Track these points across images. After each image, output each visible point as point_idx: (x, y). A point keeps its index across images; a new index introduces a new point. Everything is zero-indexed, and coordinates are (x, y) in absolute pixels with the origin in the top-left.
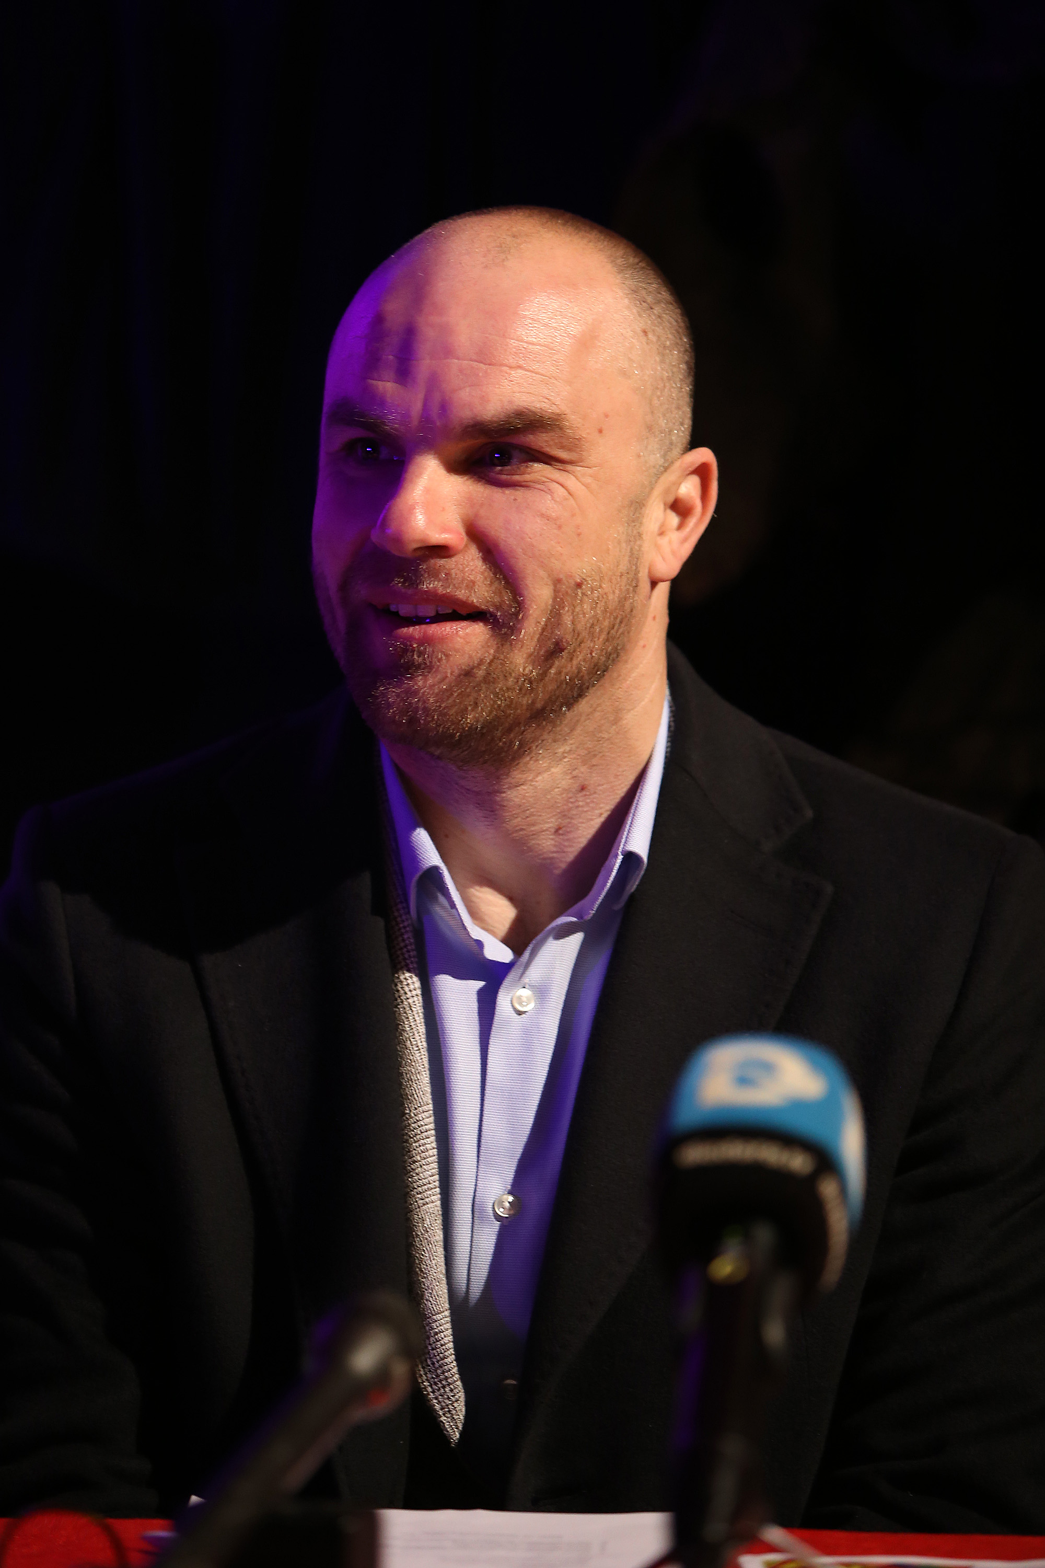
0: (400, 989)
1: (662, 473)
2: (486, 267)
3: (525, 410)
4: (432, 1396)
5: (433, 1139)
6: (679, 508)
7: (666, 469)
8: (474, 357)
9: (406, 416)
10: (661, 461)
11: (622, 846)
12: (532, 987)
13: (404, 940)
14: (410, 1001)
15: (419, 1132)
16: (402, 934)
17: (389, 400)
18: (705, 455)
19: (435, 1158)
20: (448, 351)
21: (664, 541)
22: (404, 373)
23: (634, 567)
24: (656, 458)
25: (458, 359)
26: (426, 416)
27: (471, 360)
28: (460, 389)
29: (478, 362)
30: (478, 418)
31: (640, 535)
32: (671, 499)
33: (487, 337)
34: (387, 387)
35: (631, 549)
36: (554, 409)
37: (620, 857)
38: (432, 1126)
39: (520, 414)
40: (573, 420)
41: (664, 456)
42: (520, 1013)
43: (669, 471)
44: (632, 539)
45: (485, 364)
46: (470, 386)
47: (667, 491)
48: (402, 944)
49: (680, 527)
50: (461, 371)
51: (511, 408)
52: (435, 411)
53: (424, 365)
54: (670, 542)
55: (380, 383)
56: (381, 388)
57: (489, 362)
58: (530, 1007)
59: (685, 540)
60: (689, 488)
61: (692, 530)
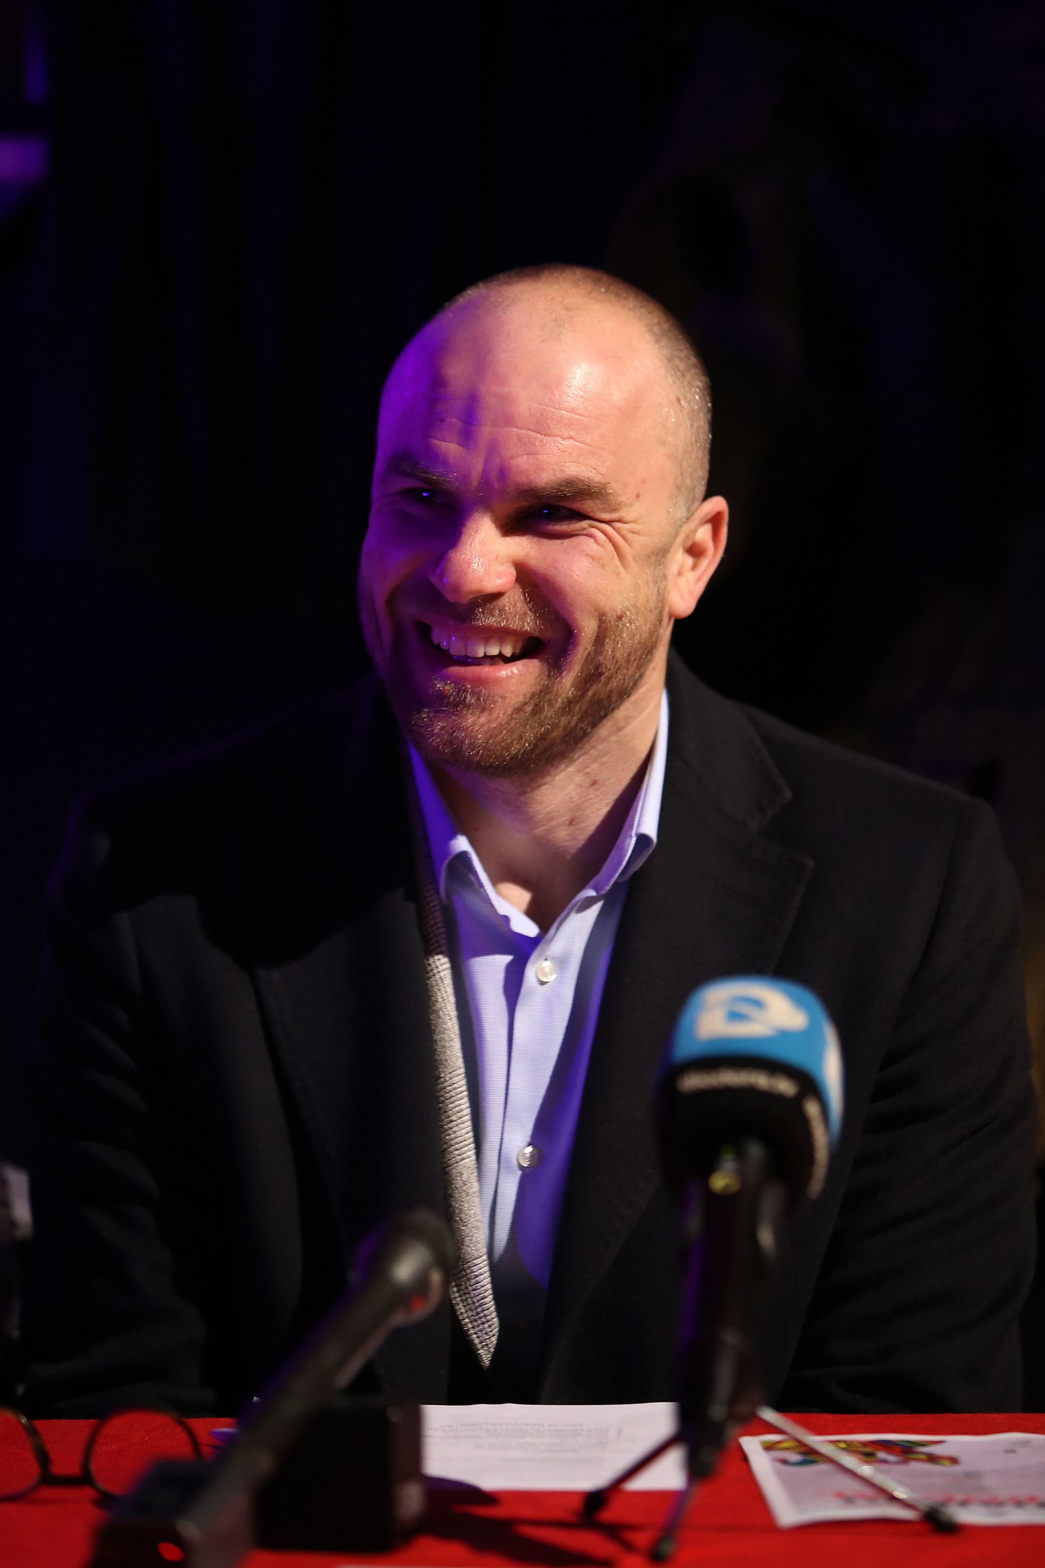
0: (432, 964)
1: (684, 523)
2: (544, 341)
3: (575, 479)
4: (472, 1331)
5: (466, 1099)
6: (695, 551)
7: (688, 519)
8: (532, 427)
9: (466, 478)
10: (685, 515)
11: (634, 829)
12: (554, 959)
13: (434, 918)
14: (442, 974)
15: (454, 1094)
16: (432, 913)
17: (451, 461)
18: (718, 504)
19: (468, 1117)
20: (508, 420)
21: (682, 581)
22: (467, 436)
23: (660, 605)
24: (682, 512)
25: (517, 427)
26: (485, 481)
27: (529, 430)
28: (518, 456)
29: (535, 432)
30: (533, 484)
31: (665, 576)
32: (689, 543)
33: (544, 409)
34: (449, 447)
35: (658, 590)
36: (598, 478)
37: (634, 839)
38: (464, 1088)
39: (570, 482)
40: (614, 487)
41: (688, 511)
42: (543, 983)
43: (690, 520)
44: (659, 580)
45: (541, 434)
46: (526, 454)
47: (687, 537)
48: (432, 922)
49: (694, 567)
50: (519, 439)
51: (561, 476)
52: (494, 475)
53: (485, 432)
54: (688, 582)
55: (443, 444)
56: (444, 448)
57: (544, 432)
58: (551, 978)
59: (699, 579)
60: (704, 534)
61: (705, 570)
